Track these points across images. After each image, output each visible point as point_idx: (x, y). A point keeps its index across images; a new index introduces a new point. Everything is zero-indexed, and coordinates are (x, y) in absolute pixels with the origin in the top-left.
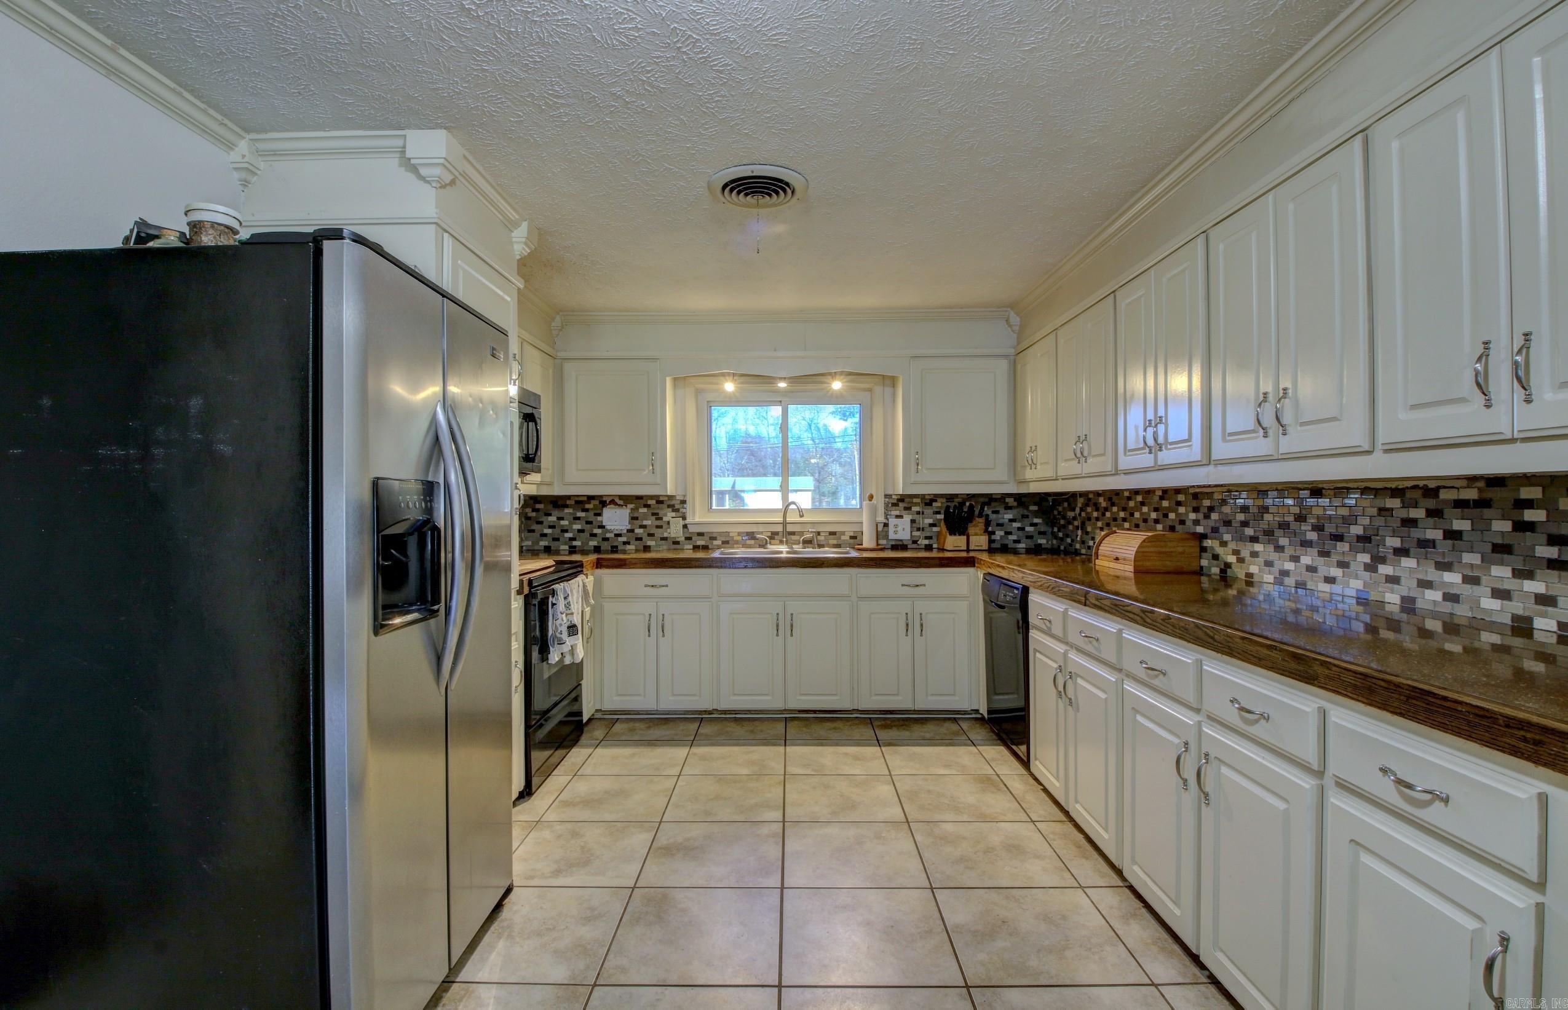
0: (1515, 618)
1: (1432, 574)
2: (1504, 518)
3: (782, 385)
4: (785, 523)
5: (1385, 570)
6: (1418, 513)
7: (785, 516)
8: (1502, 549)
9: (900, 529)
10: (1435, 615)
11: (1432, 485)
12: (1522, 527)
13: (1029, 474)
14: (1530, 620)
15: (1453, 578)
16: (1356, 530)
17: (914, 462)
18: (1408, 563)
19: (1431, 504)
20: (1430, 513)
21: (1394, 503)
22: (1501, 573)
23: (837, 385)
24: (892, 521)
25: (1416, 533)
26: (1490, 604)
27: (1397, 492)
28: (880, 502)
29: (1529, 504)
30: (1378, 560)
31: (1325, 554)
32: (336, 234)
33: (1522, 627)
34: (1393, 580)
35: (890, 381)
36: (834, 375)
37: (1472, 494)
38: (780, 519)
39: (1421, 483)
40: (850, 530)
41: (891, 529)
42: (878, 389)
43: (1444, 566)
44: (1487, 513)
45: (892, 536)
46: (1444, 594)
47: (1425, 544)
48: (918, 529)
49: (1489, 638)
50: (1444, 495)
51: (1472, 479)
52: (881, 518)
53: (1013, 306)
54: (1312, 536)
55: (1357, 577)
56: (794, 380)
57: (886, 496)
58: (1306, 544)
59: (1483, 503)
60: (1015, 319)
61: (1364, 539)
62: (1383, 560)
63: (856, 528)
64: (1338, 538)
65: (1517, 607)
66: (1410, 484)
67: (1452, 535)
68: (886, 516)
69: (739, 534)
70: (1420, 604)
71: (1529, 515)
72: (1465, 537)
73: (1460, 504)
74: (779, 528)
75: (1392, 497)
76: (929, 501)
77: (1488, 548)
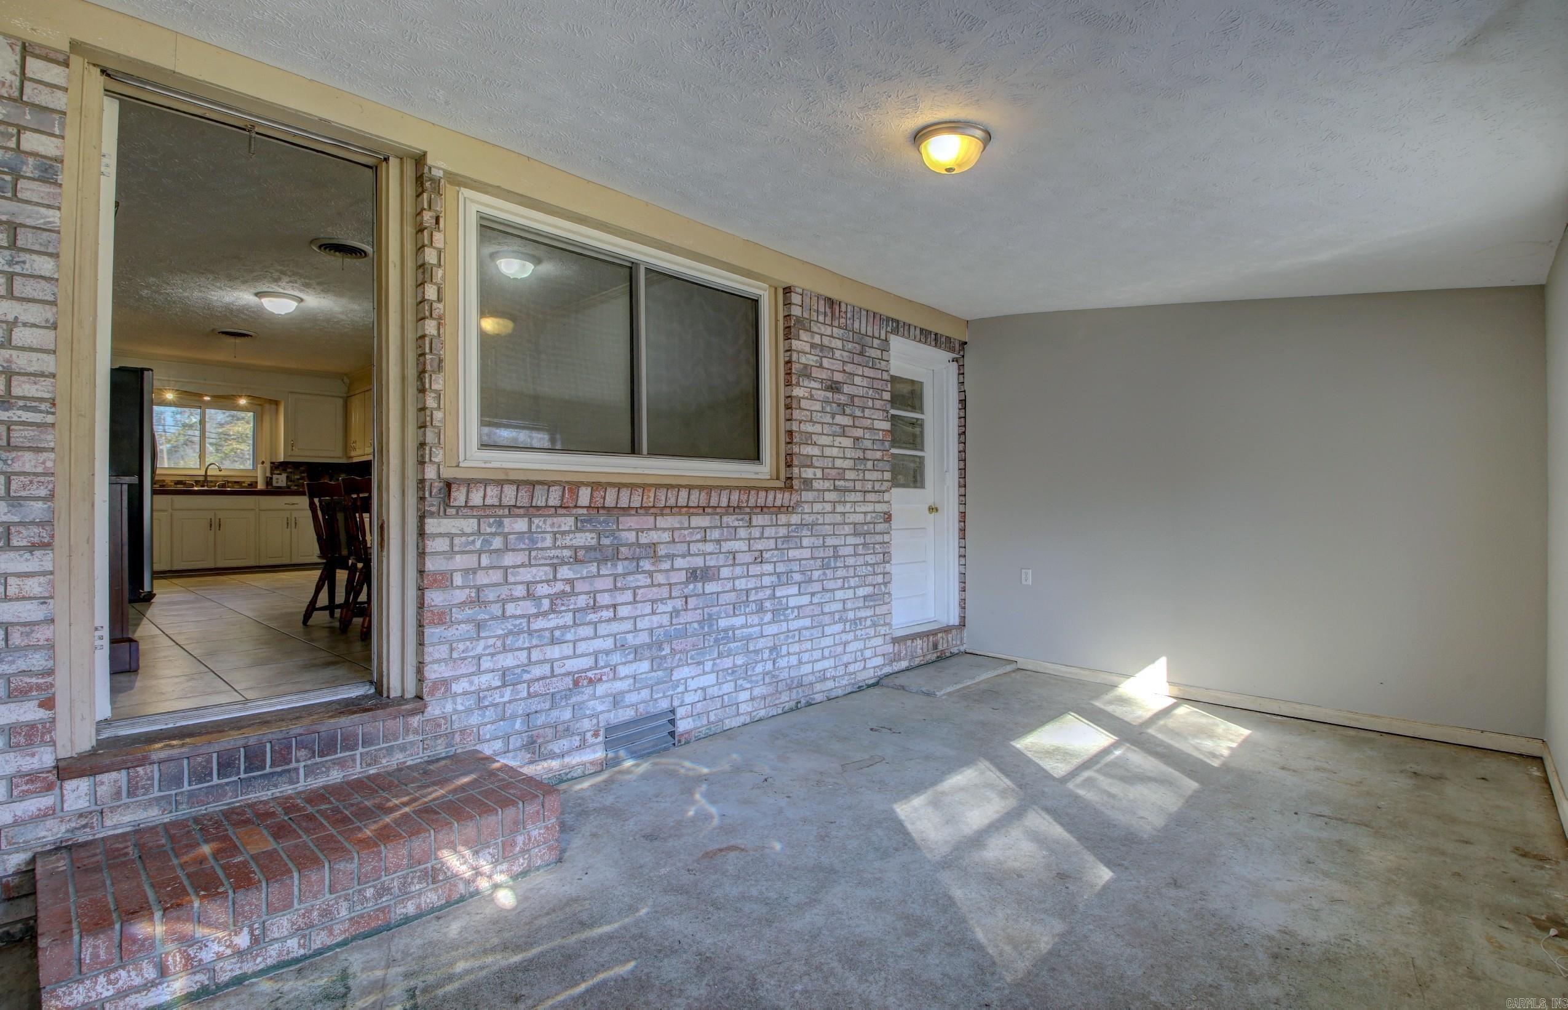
3: (207, 398)
4: (206, 476)
7: (206, 472)
9: (280, 481)
13: (353, 454)
17: (290, 444)
23: (243, 402)
24: (275, 477)
28: (268, 465)
32: (148, 370)
35: (277, 403)
36: (240, 396)
38: (203, 473)
40: (248, 481)
41: (274, 481)
42: (267, 406)
45: (275, 484)
48: (291, 481)
52: (268, 475)
53: (346, 374)
56: (213, 397)
57: (272, 463)
60: (346, 380)
63: (253, 480)
68: (272, 474)
69: (172, 481)
74: (202, 479)
76: (296, 465)
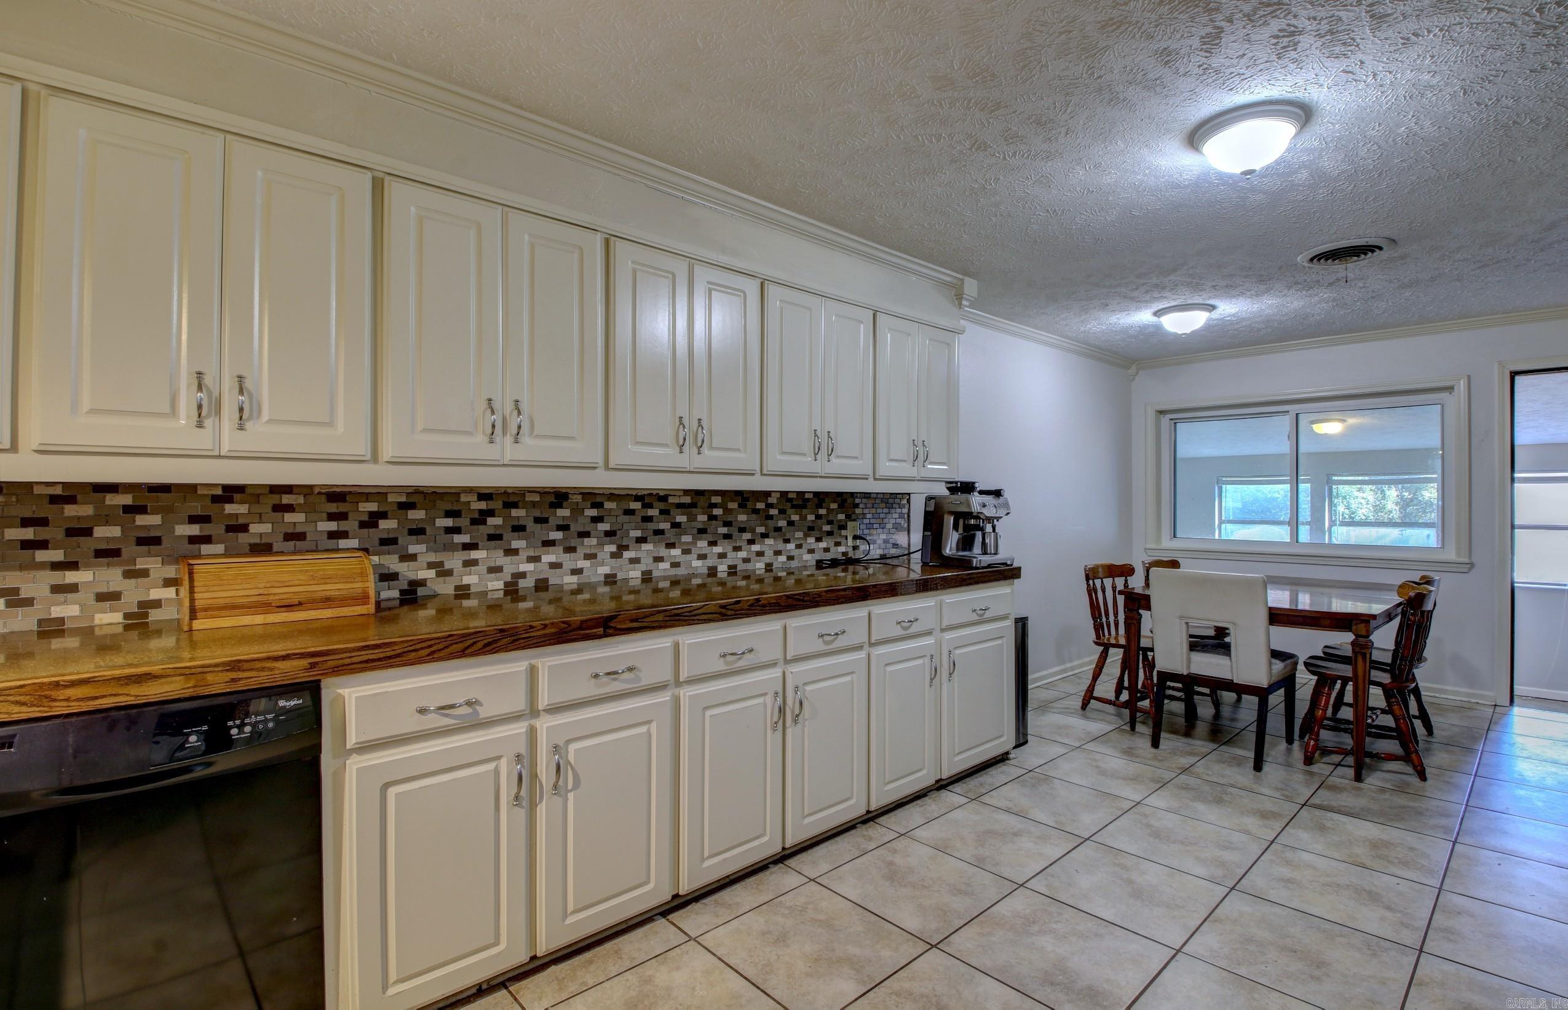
0: (710, 568)
1: (663, 552)
2: (703, 514)
5: (627, 555)
6: (653, 512)
8: (702, 531)
10: (665, 578)
11: (662, 493)
12: (712, 518)
14: (716, 568)
15: (676, 552)
16: (604, 527)
18: (645, 547)
19: (662, 505)
20: (662, 512)
21: (636, 505)
22: (702, 544)
25: (652, 526)
26: (697, 563)
27: (638, 498)
29: (715, 506)
30: (623, 548)
31: (570, 550)
33: (712, 572)
34: (635, 561)
37: (687, 500)
39: (655, 492)
43: (671, 546)
44: (694, 510)
46: (671, 563)
47: (659, 532)
49: (696, 581)
50: (671, 500)
51: (686, 492)
54: (557, 535)
55: (602, 564)
58: (549, 543)
59: (693, 505)
61: (610, 534)
62: (626, 548)
64: (585, 534)
65: (710, 562)
66: (646, 493)
67: (676, 525)
70: (655, 574)
71: (717, 512)
72: (683, 526)
73: (680, 506)
75: (635, 501)
77: (695, 531)
